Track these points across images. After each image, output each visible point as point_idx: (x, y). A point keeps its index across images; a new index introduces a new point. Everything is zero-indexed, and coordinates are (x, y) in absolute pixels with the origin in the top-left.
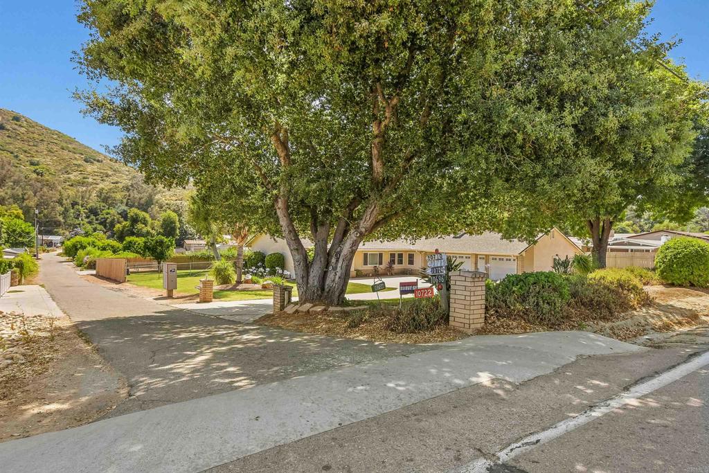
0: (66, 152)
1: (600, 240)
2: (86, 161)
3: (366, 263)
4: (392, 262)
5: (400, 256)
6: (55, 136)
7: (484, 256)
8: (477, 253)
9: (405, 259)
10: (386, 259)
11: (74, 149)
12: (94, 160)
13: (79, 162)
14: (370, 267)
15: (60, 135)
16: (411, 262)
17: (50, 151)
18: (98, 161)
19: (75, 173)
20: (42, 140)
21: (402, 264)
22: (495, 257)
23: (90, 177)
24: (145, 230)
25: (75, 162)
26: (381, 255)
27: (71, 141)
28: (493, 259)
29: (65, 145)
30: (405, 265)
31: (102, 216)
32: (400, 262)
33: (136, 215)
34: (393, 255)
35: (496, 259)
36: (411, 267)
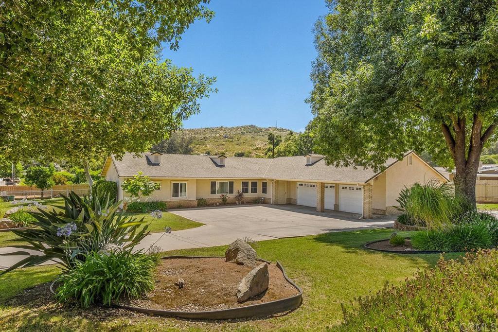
1: (466, 163)
3: (213, 192)
4: (245, 190)
5: (254, 184)
7: (334, 185)
8: (323, 181)
9: (260, 187)
10: (238, 187)
14: (218, 196)
16: (265, 190)
21: (257, 192)
22: (345, 186)
26: (231, 184)
28: (343, 188)
30: (260, 193)
32: (254, 190)
34: (245, 184)
35: (346, 188)
36: (264, 195)
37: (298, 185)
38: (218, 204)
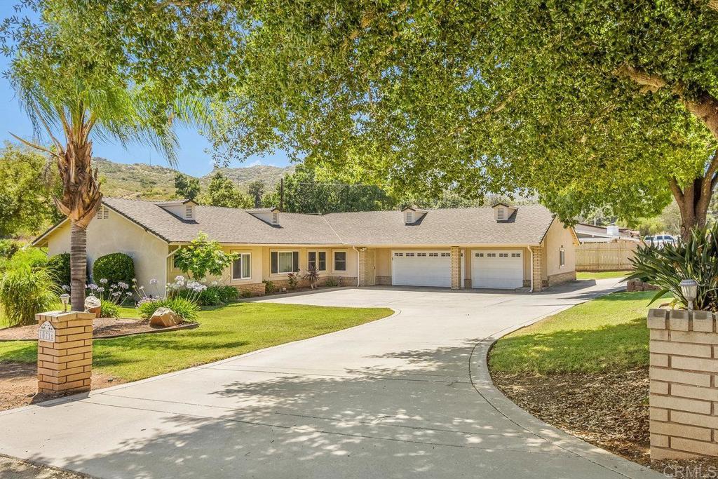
3: (274, 270)
4: (312, 266)
5: (323, 255)
9: (330, 261)
10: (304, 261)
16: (340, 265)
21: (325, 269)
26: (296, 255)
30: (330, 271)
32: (323, 267)
34: (312, 255)
36: (340, 273)
37: (393, 256)
38: (284, 289)
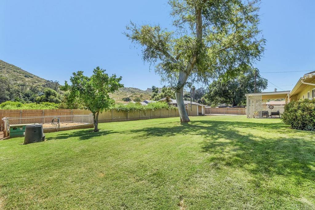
0: (16, 73)
2: (25, 76)
6: (11, 67)
11: (20, 72)
12: (29, 76)
13: (22, 77)
15: (13, 66)
17: (8, 72)
18: (31, 77)
19: (20, 81)
20: (4, 68)
23: (27, 83)
24: (55, 99)
25: (20, 77)
27: (19, 69)
29: (15, 70)
31: (32, 97)
33: (49, 91)
